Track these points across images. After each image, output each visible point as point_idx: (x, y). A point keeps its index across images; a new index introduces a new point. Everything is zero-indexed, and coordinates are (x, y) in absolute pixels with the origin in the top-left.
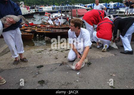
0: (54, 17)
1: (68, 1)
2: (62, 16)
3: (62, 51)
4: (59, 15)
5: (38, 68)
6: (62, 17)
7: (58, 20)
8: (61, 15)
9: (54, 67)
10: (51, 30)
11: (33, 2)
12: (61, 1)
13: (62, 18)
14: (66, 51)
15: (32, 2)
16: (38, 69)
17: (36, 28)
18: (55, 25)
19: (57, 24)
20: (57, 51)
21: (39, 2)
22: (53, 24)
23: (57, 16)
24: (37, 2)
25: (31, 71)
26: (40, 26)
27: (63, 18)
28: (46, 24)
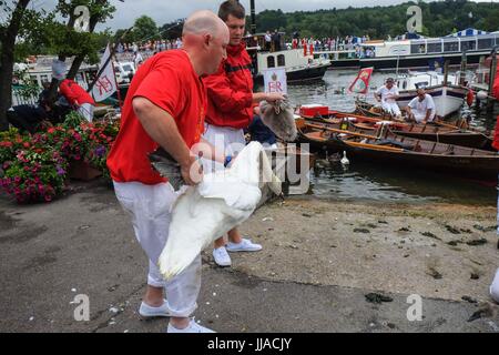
0: (414, 88)
1: (471, 15)
2: (446, 83)
3: (452, 243)
4: (434, 78)
5: (371, 300)
6: (445, 89)
7: (427, 102)
8: (441, 78)
9: (434, 314)
10: (398, 140)
11: (332, 24)
12: (439, 16)
13: (444, 93)
14: (469, 244)
15: (328, 26)
16: (371, 304)
17: (344, 126)
18: (411, 120)
19: (419, 116)
20: (432, 241)
21: (351, 23)
22: (398, 113)
23: (426, 83)
24: (343, 23)
25: (349, 310)
26: (353, 121)
27: (449, 93)
28: (371, 111)
